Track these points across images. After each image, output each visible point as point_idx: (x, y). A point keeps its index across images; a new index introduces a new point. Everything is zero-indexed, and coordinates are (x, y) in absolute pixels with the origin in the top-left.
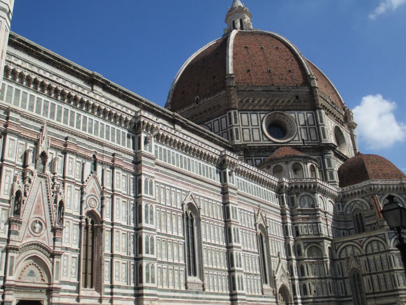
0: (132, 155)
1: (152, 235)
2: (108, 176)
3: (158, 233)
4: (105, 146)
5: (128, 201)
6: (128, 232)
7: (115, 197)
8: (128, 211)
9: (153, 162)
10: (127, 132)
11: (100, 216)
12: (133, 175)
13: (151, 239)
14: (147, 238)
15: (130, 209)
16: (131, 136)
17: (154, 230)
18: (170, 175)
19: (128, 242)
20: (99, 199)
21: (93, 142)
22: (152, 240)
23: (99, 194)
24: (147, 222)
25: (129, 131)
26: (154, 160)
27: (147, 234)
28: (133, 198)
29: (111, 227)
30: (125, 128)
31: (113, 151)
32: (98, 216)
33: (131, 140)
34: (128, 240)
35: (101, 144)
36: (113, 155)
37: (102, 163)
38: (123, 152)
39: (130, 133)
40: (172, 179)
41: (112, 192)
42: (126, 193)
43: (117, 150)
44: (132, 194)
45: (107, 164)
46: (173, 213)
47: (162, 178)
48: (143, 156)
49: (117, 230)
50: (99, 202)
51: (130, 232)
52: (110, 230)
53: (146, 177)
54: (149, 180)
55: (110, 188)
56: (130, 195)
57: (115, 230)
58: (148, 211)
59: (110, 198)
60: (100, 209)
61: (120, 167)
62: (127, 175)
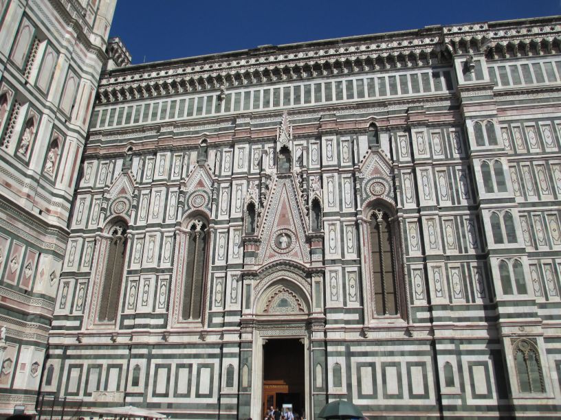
0: (446, 99)
1: (507, 210)
2: (403, 143)
3: (523, 205)
4: (390, 104)
5: (449, 170)
6: (455, 216)
7: (418, 169)
8: (451, 184)
9: (489, 92)
10: (430, 71)
11: (394, 203)
12: (453, 127)
13: (504, 217)
14: (494, 217)
15: (455, 179)
16: (441, 73)
17: (512, 200)
18: (547, 100)
19: (458, 233)
20: (389, 179)
21: (368, 107)
22: (508, 217)
23: (388, 173)
24: (490, 189)
25: (433, 67)
26: (491, 88)
27: (493, 210)
28: (460, 161)
29: (418, 215)
30: (426, 66)
31: (405, 107)
32: (391, 204)
33: (442, 79)
34: (457, 228)
35: (382, 104)
36: (407, 111)
37: (387, 130)
38: (423, 101)
39: (436, 70)
40: (553, 106)
41: (412, 164)
42: (443, 157)
43: (409, 103)
44: (456, 155)
45: (397, 128)
46: (551, 162)
47: (525, 112)
48: (462, 91)
49: (427, 217)
50: (389, 185)
51: (461, 216)
52: (416, 220)
53: (476, 120)
54: (484, 125)
55: (409, 159)
56: (452, 158)
57: (423, 218)
58: (489, 173)
59: (410, 173)
60: (392, 194)
61: (420, 124)
62: (442, 130)
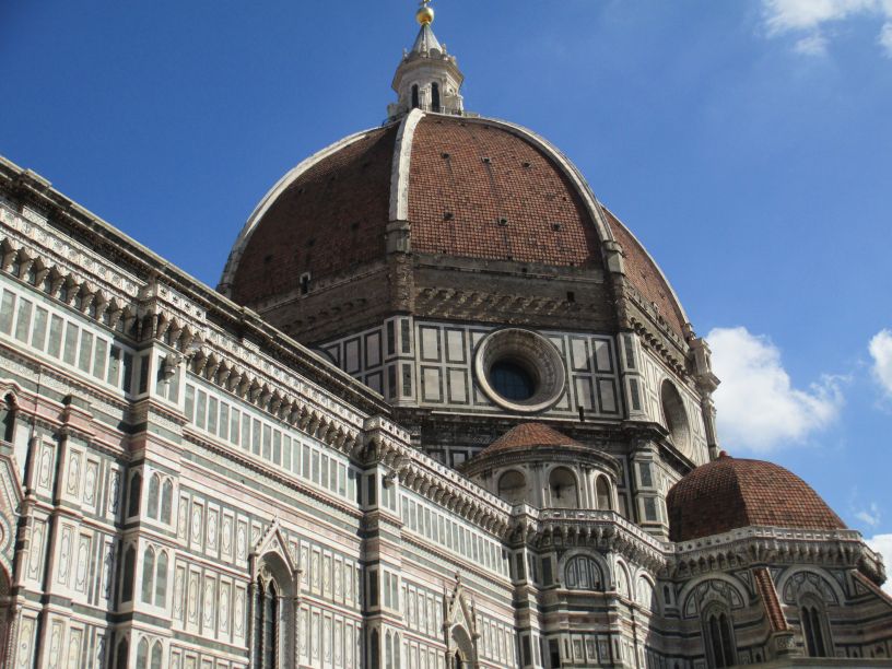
0: (119, 407)
1: (159, 638)
2: (44, 458)
3: (177, 635)
4: (45, 372)
5: (96, 536)
6: (88, 624)
7: (61, 520)
8: (93, 564)
9: (178, 430)
10: (110, 341)
11: (10, 571)
12: (117, 461)
13: (154, 648)
14: (143, 643)
15: (101, 557)
16: (122, 354)
17: (167, 624)
18: (222, 469)
19: (84, 656)
20: (14, 522)
21: (12, 358)
22: (158, 652)
23: (15, 508)
24: (147, 599)
25: (116, 338)
26: (182, 424)
27: (144, 634)
28: (114, 529)
29: (40, 606)
30: (107, 327)
31: (66, 390)
32: (5, 571)
33: (121, 364)
34: (85, 649)
35: (35, 366)
36: (67, 400)
37: (32, 421)
38: (96, 396)
39: (120, 345)
40: (228, 484)
41: (52, 507)
42: (92, 510)
43: (78, 387)
44: (111, 517)
45: (45, 424)
46: (223, 578)
47: (200, 478)
48: (152, 409)
49: (56, 616)
50: (11, 532)
51: (95, 627)
52: (35, 614)
53: (156, 470)
54: (163, 480)
55: (49, 495)
56: (103, 519)
57: (50, 616)
58: (152, 567)
59: (44, 522)
60: (11, 553)
61: (82, 437)
62: (102, 460)
